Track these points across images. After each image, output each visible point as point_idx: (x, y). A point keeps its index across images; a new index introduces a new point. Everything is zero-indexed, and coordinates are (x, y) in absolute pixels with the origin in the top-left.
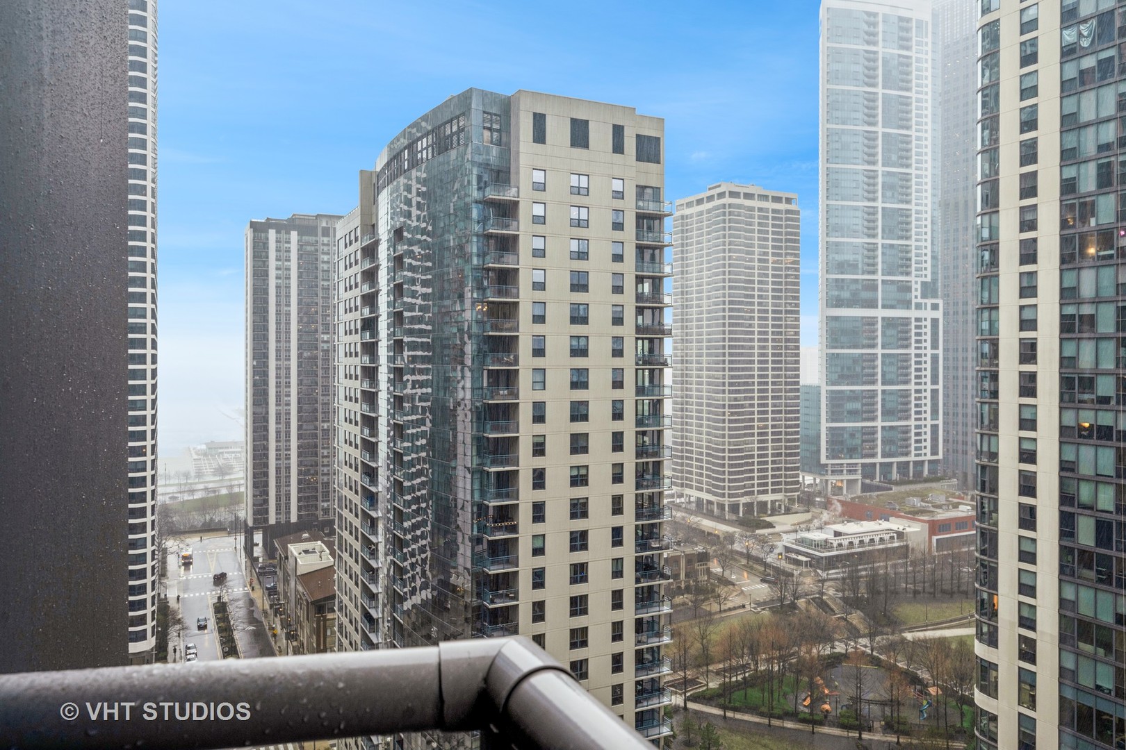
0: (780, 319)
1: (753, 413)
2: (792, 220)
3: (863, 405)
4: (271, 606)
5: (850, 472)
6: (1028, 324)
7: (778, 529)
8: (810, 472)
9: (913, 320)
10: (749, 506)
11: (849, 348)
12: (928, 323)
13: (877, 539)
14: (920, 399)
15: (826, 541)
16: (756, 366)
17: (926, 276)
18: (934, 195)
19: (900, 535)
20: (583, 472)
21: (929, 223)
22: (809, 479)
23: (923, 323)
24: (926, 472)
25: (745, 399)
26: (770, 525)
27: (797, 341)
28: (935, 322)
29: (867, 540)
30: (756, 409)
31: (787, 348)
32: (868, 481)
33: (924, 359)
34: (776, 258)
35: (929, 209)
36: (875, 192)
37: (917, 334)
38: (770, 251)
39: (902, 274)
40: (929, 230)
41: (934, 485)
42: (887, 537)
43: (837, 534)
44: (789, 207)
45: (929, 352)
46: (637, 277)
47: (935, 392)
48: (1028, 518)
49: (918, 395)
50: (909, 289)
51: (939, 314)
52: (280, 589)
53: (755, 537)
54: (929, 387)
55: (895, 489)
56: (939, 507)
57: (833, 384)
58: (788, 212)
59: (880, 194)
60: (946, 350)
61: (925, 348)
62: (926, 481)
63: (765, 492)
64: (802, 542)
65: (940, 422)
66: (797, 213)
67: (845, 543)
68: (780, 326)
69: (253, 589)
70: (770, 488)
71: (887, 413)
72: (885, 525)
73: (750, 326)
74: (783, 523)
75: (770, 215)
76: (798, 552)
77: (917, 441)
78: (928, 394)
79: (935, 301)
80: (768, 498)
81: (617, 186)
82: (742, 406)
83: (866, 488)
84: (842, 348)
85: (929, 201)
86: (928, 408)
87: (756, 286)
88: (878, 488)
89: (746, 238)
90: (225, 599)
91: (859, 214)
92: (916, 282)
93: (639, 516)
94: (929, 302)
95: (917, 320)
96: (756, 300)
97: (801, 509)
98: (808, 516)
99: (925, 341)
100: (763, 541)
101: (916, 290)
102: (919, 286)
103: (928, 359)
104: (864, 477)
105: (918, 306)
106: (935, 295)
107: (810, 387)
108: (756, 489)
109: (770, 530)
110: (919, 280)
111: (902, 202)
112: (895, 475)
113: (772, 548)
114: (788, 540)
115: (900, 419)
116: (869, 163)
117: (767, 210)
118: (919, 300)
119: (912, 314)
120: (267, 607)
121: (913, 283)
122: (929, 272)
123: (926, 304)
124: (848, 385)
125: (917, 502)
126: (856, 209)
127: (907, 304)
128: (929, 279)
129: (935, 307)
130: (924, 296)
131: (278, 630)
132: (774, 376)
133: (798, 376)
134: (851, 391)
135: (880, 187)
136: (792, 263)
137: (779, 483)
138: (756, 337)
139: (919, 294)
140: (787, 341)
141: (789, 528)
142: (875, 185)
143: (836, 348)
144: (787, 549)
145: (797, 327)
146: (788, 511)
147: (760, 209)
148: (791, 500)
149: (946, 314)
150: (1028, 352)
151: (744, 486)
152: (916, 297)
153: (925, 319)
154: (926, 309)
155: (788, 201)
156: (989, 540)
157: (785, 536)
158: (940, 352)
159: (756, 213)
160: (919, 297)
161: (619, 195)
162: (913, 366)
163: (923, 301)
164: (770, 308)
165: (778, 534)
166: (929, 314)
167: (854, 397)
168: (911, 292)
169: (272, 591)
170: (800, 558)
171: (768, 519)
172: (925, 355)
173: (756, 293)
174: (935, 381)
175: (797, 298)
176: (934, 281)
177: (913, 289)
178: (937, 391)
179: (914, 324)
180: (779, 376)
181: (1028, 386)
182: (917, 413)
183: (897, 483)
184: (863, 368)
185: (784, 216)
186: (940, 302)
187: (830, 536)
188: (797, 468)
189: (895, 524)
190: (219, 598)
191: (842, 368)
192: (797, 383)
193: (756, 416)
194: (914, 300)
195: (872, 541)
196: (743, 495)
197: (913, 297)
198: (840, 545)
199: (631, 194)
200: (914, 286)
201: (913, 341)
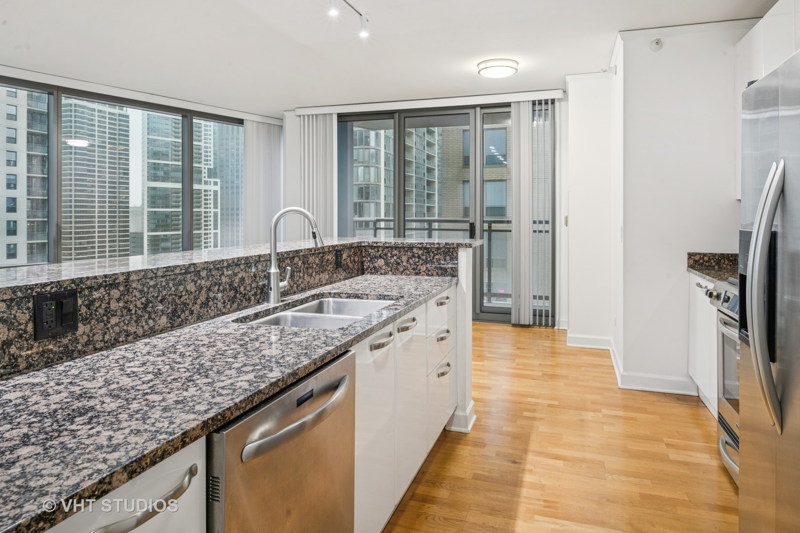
1: (94, 253)
2: (124, 121)
3: (172, 244)
9: (203, 191)
11: (163, 207)
12: (212, 193)
16: (97, 219)
17: (210, 165)
21: (212, 133)
23: (209, 193)
25: (88, 243)
28: (215, 192)
33: (209, 214)
34: (112, 146)
37: (205, 200)
38: (107, 140)
39: (195, 162)
40: (212, 137)
44: (121, 112)
45: (212, 210)
47: (216, 234)
49: (206, 236)
51: (218, 188)
57: (153, 231)
58: (120, 115)
60: (222, 209)
61: (210, 208)
66: (127, 117)
73: (92, 191)
75: (107, 116)
78: (212, 236)
79: (216, 180)
82: (86, 248)
84: (158, 207)
86: (212, 244)
87: (96, 164)
89: (88, 130)
91: (169, 122)
92: (205, 168)
94: (212, 180)
95: (205, 191)
96: (96, 174)
99: (210, 204)
101: (205, 173)
102: (206, 171)
103: (212, 214)
105: (206, 183)
106: (215, 177)
107: (136, 233)
110: (207, 167)
117: (105, 112)
118: (207, 179)
119: (202, 187)
121: (203, 168)
122: (212, 163)
123: (210, 181)
124: (162, 231)
127: (199, 180)
128: (212, 167)
129: (216, 183)
130: (209, 177)
132: (110, 227)
133: (127, 226)
134: (164, 235)
136: (123, 150)
138: (97, 199)
139: (206, 175)
140: (120, 202)
143: (154, 207)
147: (99, 111)
149: (222, 188)
152: (205, 177)
153: (210, 191)
154: (210, 184)
158: (219, 210)
159: (96, 113)
160: (206, 177)
162: (203, 219)
163: (209, 180)
164: (107, 180)
166: (212, 188)
167: (166, 239)
168: (201, 174)
172: (210, 212)
173: (97, 169)
175: (128, 176)
176: (215, 168)
177: (203, 173)
178: (217, 233)
179: (203, 193)
180: (113, 227)
184: (172, 220)
185: (117, 118)
186: (218, 180)
191: (158, 221)
192: (128, 231)
194: (203, 179)
197: (203, 177)
200: (203, 171)
201: (203, 204)
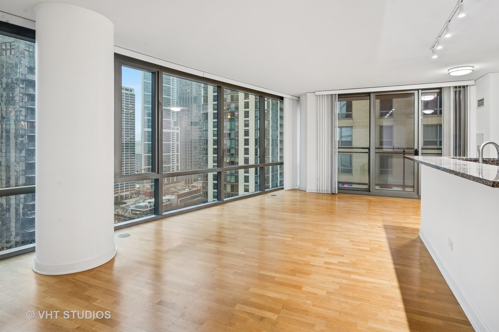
0: (128, 131)
2: (132, 97)
7: (128, 204)
8: (138, 183)
9: (171, 133)
10: (117, 197)
12: (176, 134)
14: (173, 157)
15: (146, 205)
17: (175, 119)
18: (177, 95)
19: (169, 200)
22: (138, 186)
23: (174, 134)
26: (125, 203)
27: (134, 139)
28: (177, 133)
31: (130, 141)
33: (174, 145)
34: (126, 110)
35: (176, 98)
37: (172, 137)
38: (124, 107)
39: (168, 118)
43: (150, 203)
44: (131, 93)
45: (176, 143)
47: (178, 155)
49: (173, 156)
50: (170, 123)
51: (179, 131)
53: (120, 208)
54: (176, 154)
55: (166, 186)
56: (180, 190)
57: (146, 153)
58: (131, 95)
60: (181, 142)
62: (175, 183)
63: (123, 192)
64: (137, 207)
65: (179, 164)
68: (128, 134)
70: (124, 190)
74: (130, 202)
76: (136, 211)
78: (176, 156)
79: (178, 127)
80: (124, 194)
84: (149, 141)
86: (176, 160)
92: (172, 121)
94: (176, 127)
95: (173, 133)
97: (136, 196)
98: (138, 198)
99: (175, 139)
100: (123, 209)
101: (172, 123)
102: (173, 122)
105: (173, 129)
106: (177, 126)
107: (139, 154)
108: (119, 191)
109: (125, 205)
113: (127, 210)
114: (132, 207)
115: (167, 164)
117: (123, 93)
118: (173, 127)
119: (171, 131)
122: (176, 118)
123: (175, 128)
125: (174, 190)
128: (176, 120)
129: (177, 129)
130: (174, 126)
133: (134, 151)
136: (132, 112)
137: (128, 188)
139: (173, 125)
140: (131, 139)
141: (132, 203)
143: (147, 141)
144: (132, 210)
145: (134, 134)
146: (131, 198)
148: (132, 194)
149: (181, 131)
152: (172, 126)
153: (175, 133)
154: (175, 129)
155: (131, 91)
157: (131, 206)
158: (179, 143)
162: (171, 147)
163: (174, 127)
164: (124, 127)
165: (129, 206)
166: (176, 131)
170: (137, 212)
171: (124, 201)
172: (175, 144)
174: (177, 152)
175: (134, 124)
176: (177, 121)
179: (171, 134)
182: (172, 162)
183: (166, 184)
185: (129, 96)
186: (179, 127)
188: (134, 183)
189: (167, 197)
192: (134, 153)
194: (171, 127)
198: (151, 206)
200: (171, 122)
201: (171, 139)
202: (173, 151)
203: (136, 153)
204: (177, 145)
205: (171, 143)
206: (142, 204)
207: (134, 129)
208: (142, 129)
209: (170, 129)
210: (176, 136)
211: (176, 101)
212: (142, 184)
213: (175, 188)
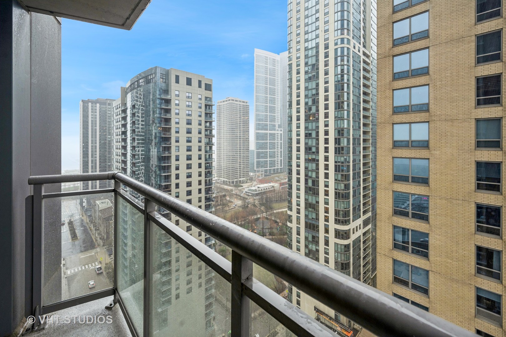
0: (244, 133)
2: (247, 108)
3: (265, 155)
4: (89, 221)
5: (262, 172)
6: (298, 135)
7: (244, 187)
8: (252, 172)
10: (237, 182)
11: (261, 140)
12: (280, 134)
13: (268, 188)
14: (278, 153)
15: (256, 189)
16: (238, 145)
18: (281, 103)
19: (273, 187)
20: (190, 174)
21: (280, 110)
22: (252, 174)
24: (279, 171)
25: (236, 154)
26: (242, 186)
27: (249, 138)
28: (281, 134)
29: (265, 188)
30: (238, 156)
31: (246, 140)
32: (266, 174)
33: (279, 143)
34: (243, 117)
35: (280, 106)
36: (267, 101)
37: (277, 137)
38: (242, 115)
39: (274, 122)
40: (280, 112)
41: (281, 174)
42: (270, 187)
43: (258, 187)
44: (246, 104)
45: (280, 141)
46: (205, 121)
48: (298, 181)
50: (275, 126)
51: (282, 132)
52: (93, 215)
53: (238, 190)
54: (280, 150)
55: (272, 175)
56: (282, 179)
57: (257, 150)
58: (246, 105)
59: (268, 102)
62: (279, 173)
63: (241, 178)
64: (250, 190)
65: (282, 159)
66: (249, 106)
67: (260, 189)
68: (244, 135)
69: (83, 216)
70: (242, 176)
71: (270, 157)
72: (270, 184)
73: (237, 135)
74: (245, 185)
76: (249, 193)
77: (277, 163)
78: (280, 152)
80: (242, 179)
81: (200, 96)
82: (235, 156)
83: (265, 176)
85: (280, 105)
86: (280, 155)
87: (238, 124)
88: (268, 175)
89: (236, 112)
90: (72, 220)
91: (264, 107)
93: (206, 185)
94: (280, 129)
95: (277, 134)
96: (238, 128)
97: (250, 182)
98: (251, 183)
99: (279, 139)
100: (240, 190)
102: (277, 125)
104: (265, 173)
106: (281, 128)
107: (252, 150)
108: (238, 177)
109: (242, 188)
111: (273, 104)
112: (272, 172)
113: (242, 192)
114: (246, 190)
115: (273, 158)
116: (266, 94)
117: (241, 105)
118: (278, 129)
119: (276, 132)
120: (88, 221)
122: (280, 122)
124: (261, 150)
125: (277, 178)
126: (263, 105)
127: (275, 130)
128: (280, 124)
129: (281, 130)
130: (279, 128)
131: (92, 228)
132: (243, 148)
133: (249, 148)
135: (268, 100)
136: (247, 119)
137: (244, 175)
138: (238, 137)
139: (277, 127)
140: (246, 138)
141: (247, 187)
142: (267, 100)
143: (258, 140)
144: (246, 192)
145: (249, 135)
146: (246, 182)
147: (239, 104)
148: (247, 180)
149: (283, 132)
150: (298, 142)
151: (235, 176)
155: (246, 103)
156: (290, 187)
157: (245, 189)
158: (282, 141)
159: (238, 105)
161: (200, 99)
162: (276, 145)
164: (242, 130)
165: (244, 189)
166: (280, 132)
167: (262, 153)
169: (90, 216)
170: (249, 194)
171: (241, 185)
173: (238, 126)
174: (281, 149)
175: (249, 128)
176: (281, 124)
178: (282, 151)
179: (276, 134)
180: (244, 148)
181: (298, 150)
182: (277, 156)
183: (272, 174)
184: (265, 146)
186: (282, 129)
187: (257, 188)
188: (249, 171)
189: (272, 184)
190: (70, 220)
191: (260, 146)
193: (238, 158)
195: (267, 188)
196: (235, 179)
198: (259, 190)
199: (203, 99)
201: (276, 139)
202: (277, 148)
203: (250, 149)
204: (281, 143)
205: (276, 141)
206: (253, 188)
207: (249, 131)
208: (255, 131)
209: (275, 131)
210: (280, 136)
211: (280, 108)
212: (254, 173)
213: (278, 177)
